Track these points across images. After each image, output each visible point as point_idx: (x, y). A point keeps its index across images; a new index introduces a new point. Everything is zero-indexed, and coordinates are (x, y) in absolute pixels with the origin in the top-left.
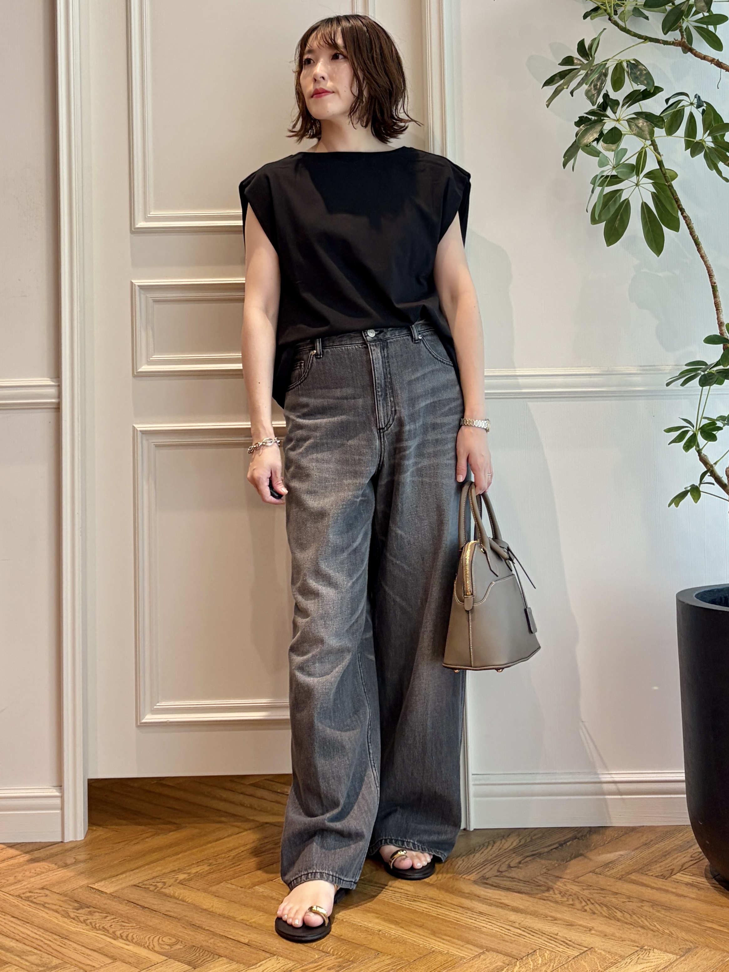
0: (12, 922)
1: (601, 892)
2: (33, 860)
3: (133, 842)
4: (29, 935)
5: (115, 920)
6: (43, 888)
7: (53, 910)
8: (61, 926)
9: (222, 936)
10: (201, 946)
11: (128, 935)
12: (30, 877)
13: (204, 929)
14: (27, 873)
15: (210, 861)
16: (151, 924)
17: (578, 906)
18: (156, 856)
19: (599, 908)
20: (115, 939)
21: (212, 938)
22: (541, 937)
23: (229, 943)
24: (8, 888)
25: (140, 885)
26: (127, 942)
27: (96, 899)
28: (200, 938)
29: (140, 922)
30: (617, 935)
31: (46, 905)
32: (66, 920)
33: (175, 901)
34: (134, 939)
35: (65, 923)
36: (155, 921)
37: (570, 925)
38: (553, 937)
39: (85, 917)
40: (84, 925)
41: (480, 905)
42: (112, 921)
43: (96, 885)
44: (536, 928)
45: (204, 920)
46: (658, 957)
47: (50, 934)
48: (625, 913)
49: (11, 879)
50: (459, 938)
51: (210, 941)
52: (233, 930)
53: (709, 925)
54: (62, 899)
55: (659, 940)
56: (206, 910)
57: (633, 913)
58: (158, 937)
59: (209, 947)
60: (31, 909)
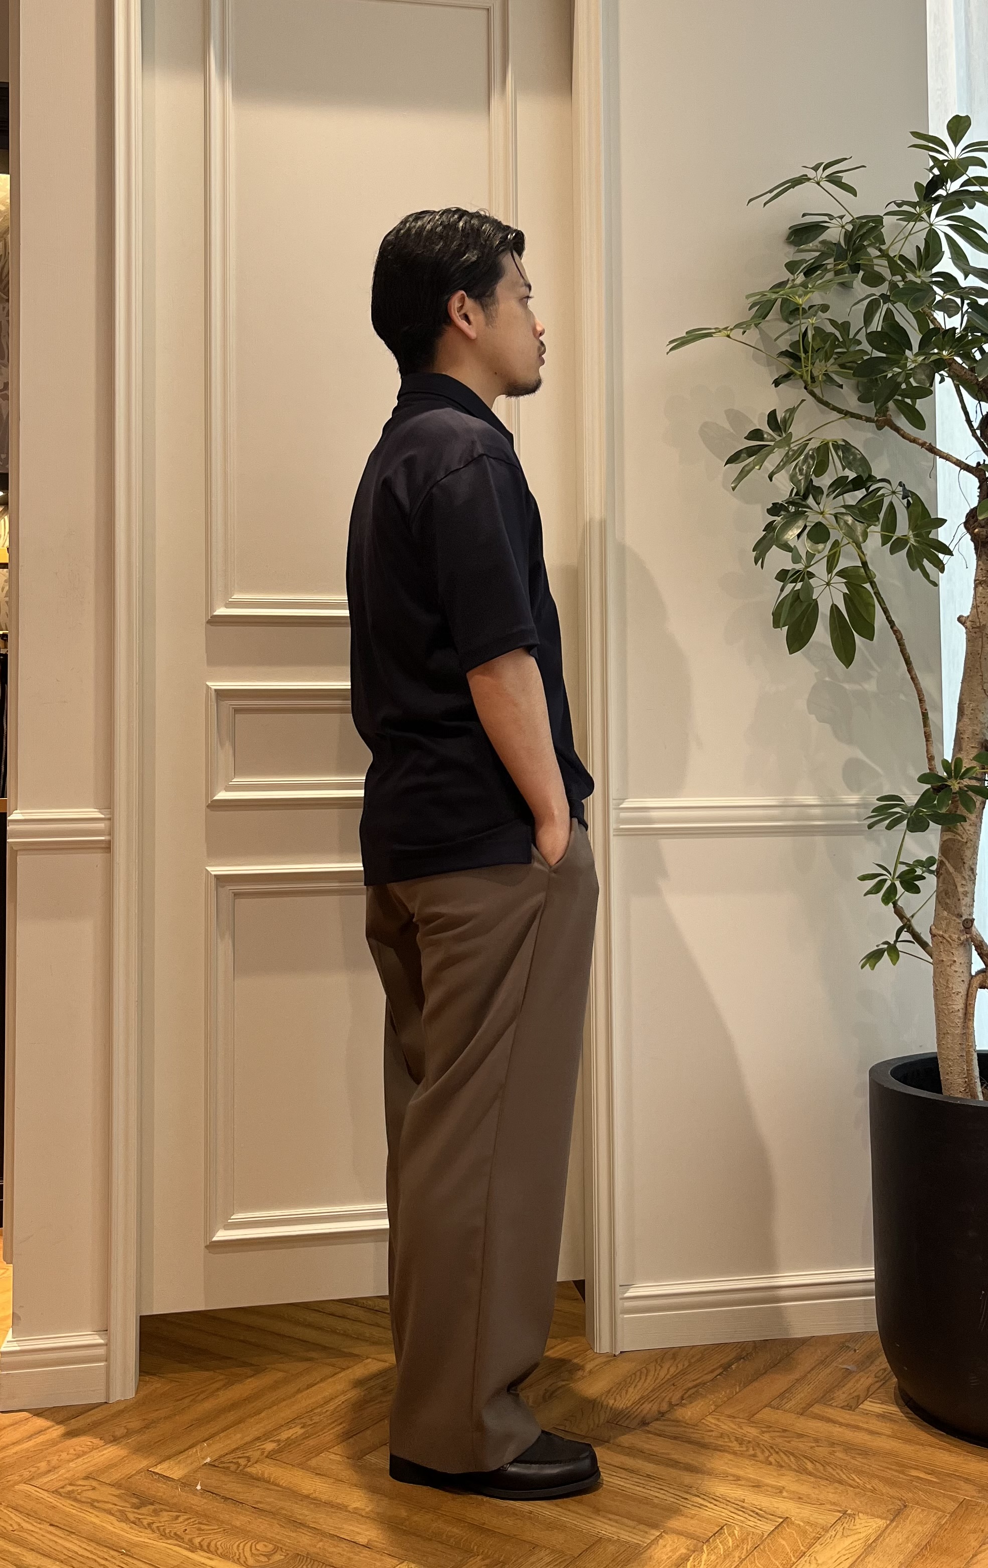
0: (51, 1533)
1: (783, 1434)
2: (71, 1434)
3: (200, 1398)
4: (77, 1553)
5: (189, 1521)
6: (87, 1478)
7: (105, 1510)
8: (118, 1535)
9: (333, 1536)
10: (308, 1554)
11: (209, 1544)
12: (69, 1461)
13: (309, 1527)
14: (64, 1455)
15: (303, 1421)
16: (238, 1524)
17: (761, 1457)
18: (232, 1417)
19: (785, 1458)
20: (193, 1552)
21: (321, 1540)
22: (725, 1506)
23: (343, 1545)
24: (40, 1480)
25: (216, 1463)
26: (210, 1555)
27: (161, 1490)
28: (305, 1541)
29: (222, 1522)
30: (813, 1495)
31: (96, 1504)
32: (123, 1525)
33: (267, 1485)
34: (218, 1549)
35: (123, 1530)
36: (240, 1519)
37: (757, 1486)
38: (740, 1507)
39: (149, 1519)
40: (149, 1531)
41: (646, 1464)
42: (186, 1523)
43: (159, 1467)
44: (718, 1494)
45: (307, 1513)
46: (866, 1525)
47: (105, 1550)
48: (817, 1464)
49: (43, 1466)
50: (630, 1516)
51: (318, 1546)
52: (345, 1526)
53: (914, 1473)
54: (114, 1493)
55: (862, 1499)
56: (307, 1497)
57: (825, 1464)
58: (249, 1544)
59: (318, 1554)
60: (74, 1511)
